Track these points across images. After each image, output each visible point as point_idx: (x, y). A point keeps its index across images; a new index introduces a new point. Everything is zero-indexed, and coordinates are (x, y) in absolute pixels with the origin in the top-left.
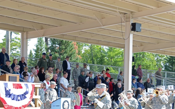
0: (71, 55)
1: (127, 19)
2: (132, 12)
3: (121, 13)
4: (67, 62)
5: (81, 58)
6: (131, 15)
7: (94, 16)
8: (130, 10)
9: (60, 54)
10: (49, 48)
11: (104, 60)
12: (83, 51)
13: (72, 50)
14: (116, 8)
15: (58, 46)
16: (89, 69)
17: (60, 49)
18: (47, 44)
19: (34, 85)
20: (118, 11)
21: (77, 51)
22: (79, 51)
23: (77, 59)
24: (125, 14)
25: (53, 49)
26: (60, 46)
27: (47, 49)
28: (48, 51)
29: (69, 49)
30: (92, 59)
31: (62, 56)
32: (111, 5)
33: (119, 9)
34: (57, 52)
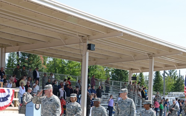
0: (38, 65)
1: (85, 41)
2: (88, 36)
3: (80, 36)
4: (37, 72)
5: (46, 67)
6: (87, 38)
7: (59, 38)
8: (87, 34)
9: (29, 64)
10: (20, 59)
11: (64, 69)
12: (47, 62)
13: (38, 61)
14: (76, 32)
15: (27, 57)
16: (54, 78)
17: (29, 60)
18: (18, 55)
19: (14, 90)
20: (77, 34)
21: (43, 62)
22: (44, 62)
23: (43, 69)
24: (83, 36)
25: (23, 60)
26: (29, 58)
27: (18, 60)
28: (19, 61)
29: (36, 60)
30: (55, 69)
31: (30, 66)
32: (72, 30)
33: (78, 33)
34: (26, 62)
